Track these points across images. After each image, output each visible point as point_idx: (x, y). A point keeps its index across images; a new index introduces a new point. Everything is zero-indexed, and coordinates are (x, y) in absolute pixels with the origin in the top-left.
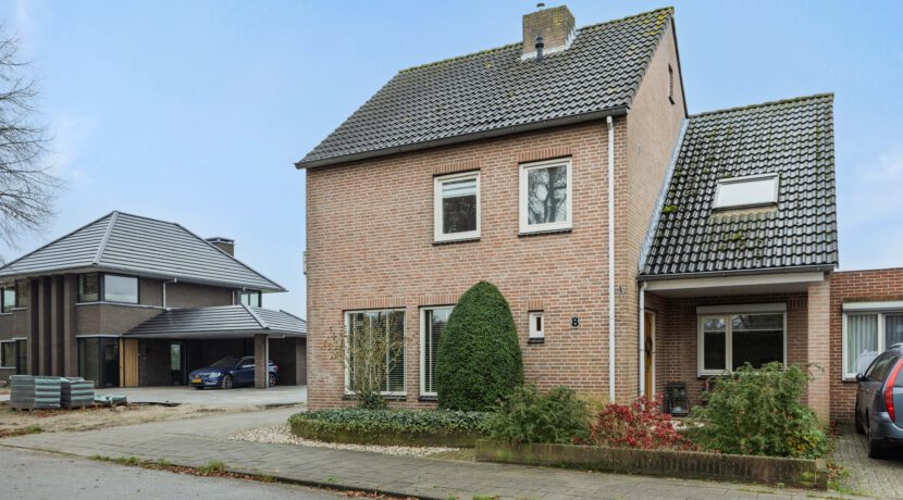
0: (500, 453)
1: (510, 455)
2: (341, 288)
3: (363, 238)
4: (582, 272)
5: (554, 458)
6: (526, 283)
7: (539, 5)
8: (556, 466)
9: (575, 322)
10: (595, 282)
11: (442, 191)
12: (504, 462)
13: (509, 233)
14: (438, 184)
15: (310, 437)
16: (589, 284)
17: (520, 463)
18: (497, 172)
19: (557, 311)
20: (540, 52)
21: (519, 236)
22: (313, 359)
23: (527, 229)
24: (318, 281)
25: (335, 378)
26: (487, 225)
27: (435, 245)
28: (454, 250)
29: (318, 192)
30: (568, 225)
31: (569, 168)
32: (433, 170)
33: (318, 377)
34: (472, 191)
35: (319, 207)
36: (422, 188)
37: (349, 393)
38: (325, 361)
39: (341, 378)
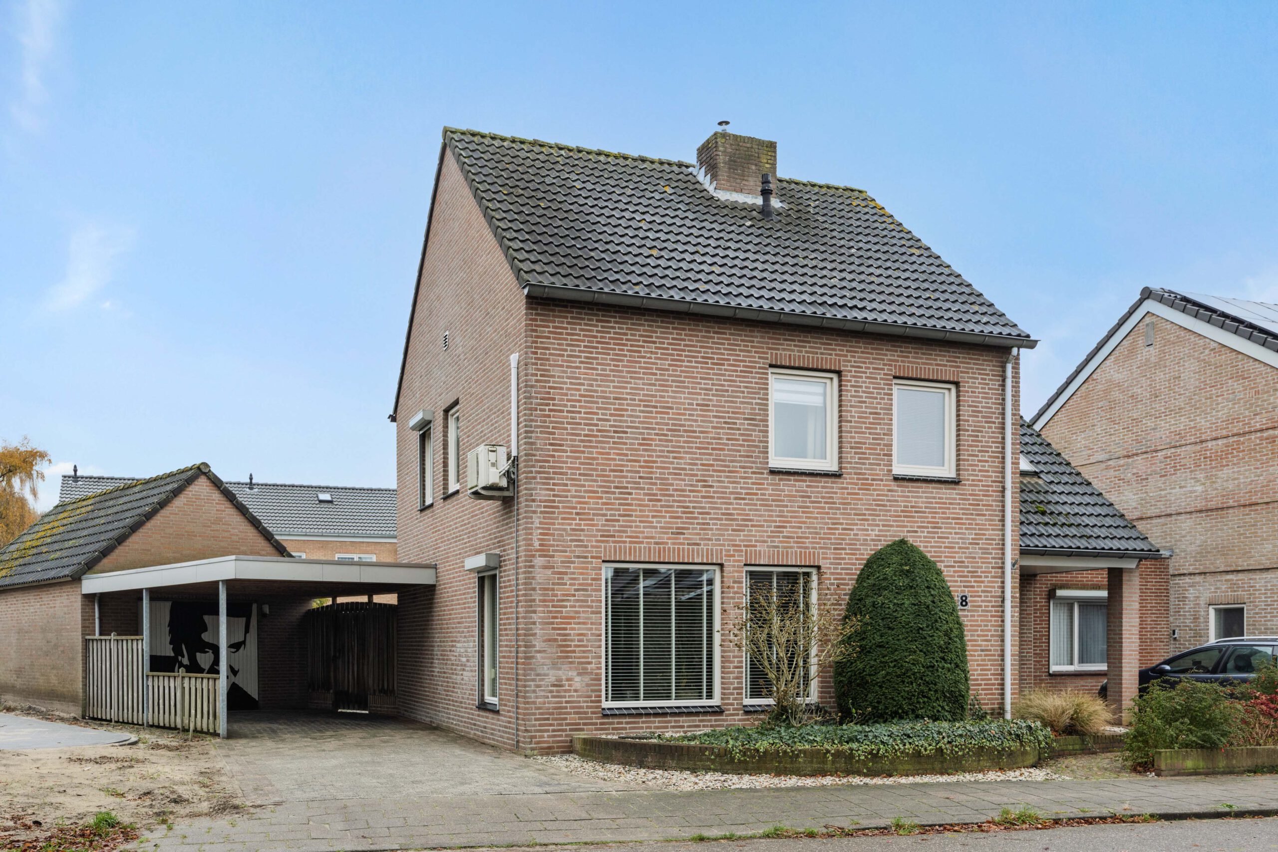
0: (1189, 764)
2: (600, 521)
3: (646, 442)
4: (970, 536)
5: (1248, 763)
7: (720, 124)
8: (1255, 771)
9: (964, 601)
10: (985, 551)
11: (773, 391)
12: (1195, 773)
13: (880, 471)
16: (979, 553)
18: (864, 382)
21: (896, 479)
22: (538, 645)
23: (899, 469)
24: (550, 507)
25: (587, 679)
26: (851, 456)
27: (773, 472)
28: (803, 484)
29: (553, 343)
30: (948, 471)
31: (950, 398)
32: (770, 357)
33: (552, 679)
34: (817, 401)
35: (556, 371)
36: (752, 380)
37: (606, 705)
38: (564, 649)
39: (597, 680)
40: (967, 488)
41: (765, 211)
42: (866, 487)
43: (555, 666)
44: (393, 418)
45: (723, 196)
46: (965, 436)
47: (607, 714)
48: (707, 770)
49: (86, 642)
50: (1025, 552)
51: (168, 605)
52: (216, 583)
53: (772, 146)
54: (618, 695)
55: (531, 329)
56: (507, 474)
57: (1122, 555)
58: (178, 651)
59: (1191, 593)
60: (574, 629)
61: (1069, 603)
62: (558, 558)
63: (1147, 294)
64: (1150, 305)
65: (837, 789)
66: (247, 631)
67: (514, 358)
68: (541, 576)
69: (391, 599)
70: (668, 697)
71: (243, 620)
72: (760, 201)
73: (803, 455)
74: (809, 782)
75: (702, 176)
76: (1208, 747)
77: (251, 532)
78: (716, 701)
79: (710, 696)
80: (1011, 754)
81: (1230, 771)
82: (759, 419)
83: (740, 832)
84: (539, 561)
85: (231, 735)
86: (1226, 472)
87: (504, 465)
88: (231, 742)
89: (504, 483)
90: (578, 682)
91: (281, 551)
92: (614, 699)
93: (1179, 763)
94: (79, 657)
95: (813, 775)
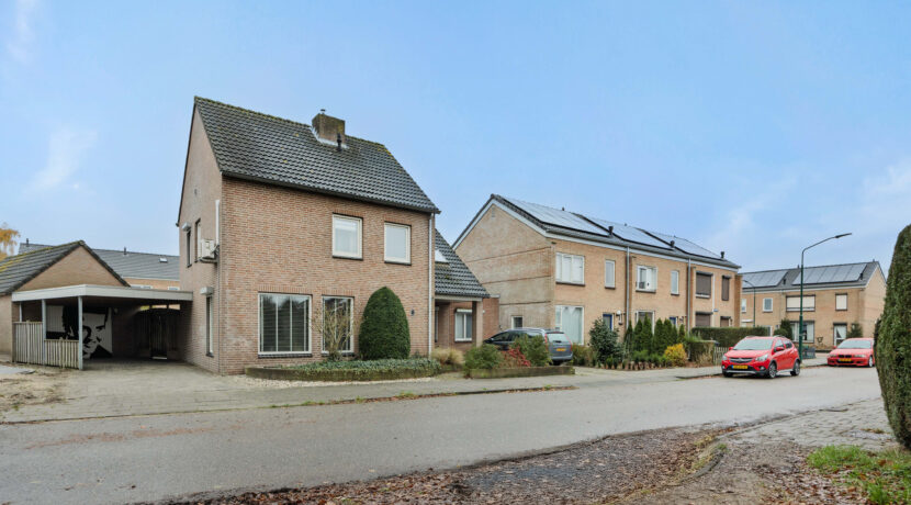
0: (482, 375)
1: (487, 374)
2: (257, 275)
3: (278, 242)
4: (416, 287)
5: (503, 374)
8: (506, 377)
9: (413, 313)
10: (421, 292)
11: (335, 224)
12: (485, 378)
13: (379, 259)
15: (343, 380)
16: (418, 293)
17: (491, 377)
21: (386, 263)
22: (228, 327)
23: (386, 259)
24: (234, 267)
25: (251, 342)
26: (368, 253)
27: (335, 257)
28: (347, 263)
29: (235, 197)
30: (407, 261)
31: (408, 231)
32: (333, 209)
33: (234, 342)
34: (354, 229)
35: (236, 209)
36: (325, 218)
37: (260, 353)
38: (240, 330)
39: (256, 342)
40: (413, 268)
41: (340, 149)
42: (373, 265)
43: (236, 337)
44: (178, 225)
45: (322, 141)
46: (414, 248)
47: (260, 357)
48: (297, 379)
49: (14, 325)
50: (436, 294)
51: (61, 308)
52: (77, 298)
53: (343, 122)
54: (266, 348)
55: (224, 189)
56: (215, 252)
57: (476, 296)
58: (67, 329)
59: (506, 312)
60: (245, 321)
61: (462, 314)
62: (237, 290)
63: (493, 197)
64: (493, 201)
65: (346, 386)
66: (106, 320)
67: (218, 202)
68: (229, 298)
69: (177, 307)
70: (288, 350)
71: (104, 316)
72: (337, 145)
73: (348, 250)
74: (335, 384)
75: (314, 132)
76: (489, 368)
77: (107, 274)
78: (310, 352)
79: (307, 349)
80: (420, 372)
81: (497, 377)
82: (328, 235)
83: (291, 404)
84: (228, 291)
85: (85, 369)
86: (518, 267)
87: (213, 249)
88: (85, 373)
89: (213, 256)
90: (247, 344)
91: (124, 283)
92: (265, 350)
94: (11, 332)
95: (339, 380)
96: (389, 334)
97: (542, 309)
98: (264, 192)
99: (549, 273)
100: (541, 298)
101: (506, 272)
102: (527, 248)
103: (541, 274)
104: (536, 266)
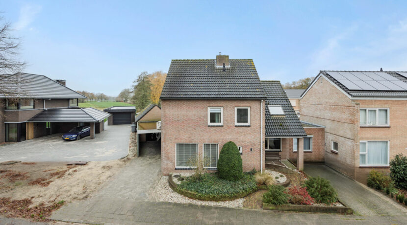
0: (271, 208)
2: (175, 136)
3: (183, 122)
4: (253, 137)
6: (237, 139)
9: (251, 150)
10: (256, 140)
11: (210, 110)
13: (232, 125)
14: (209, 109)
16: (255, 140)
17: (277, 210)
18: (228, 109)
19: (246, 147)
20: (224, 66)
21: (235, 126)
22: (164, 157)
23: (236, 124)
24: (166, 134)
26: (226, 122)
27: (208, 126)
28: (215, 128)
29: (166, 106)
30: (248, 124)
31: (249, 110)
32: (209, 105)
33: (166, 163)
34: (219, 112)
36: (205, 109)
37: (176, 167)
38: (168, 158)
39: (174, 163)
40: (252, 127)
41: (224, 70)
42: (229, 128)
43: (166, 161)
45: (218, 67)
47: (177, 169)
57: (296, 137)
59: (329, 137)
60: (170, 155)
62: (167, 143)
63: (321, 72)
64: (322, 75)
68: (164, 146)
72: (223, 68)
75: (216, 63)
76: (276, 204)
82: (206, 117)
84: (164, 143)
86: (334, 113)
90: (171, 164)
92: (179, 166)
93: (268, 207)
96: (228, 169)
97: (350, 143)
98: (177, 103)
99: (353, 122)
100: (349, 136)
101: (328, 114)
102: (340, 104)
103: (349, 122)
104: (346, 116)
